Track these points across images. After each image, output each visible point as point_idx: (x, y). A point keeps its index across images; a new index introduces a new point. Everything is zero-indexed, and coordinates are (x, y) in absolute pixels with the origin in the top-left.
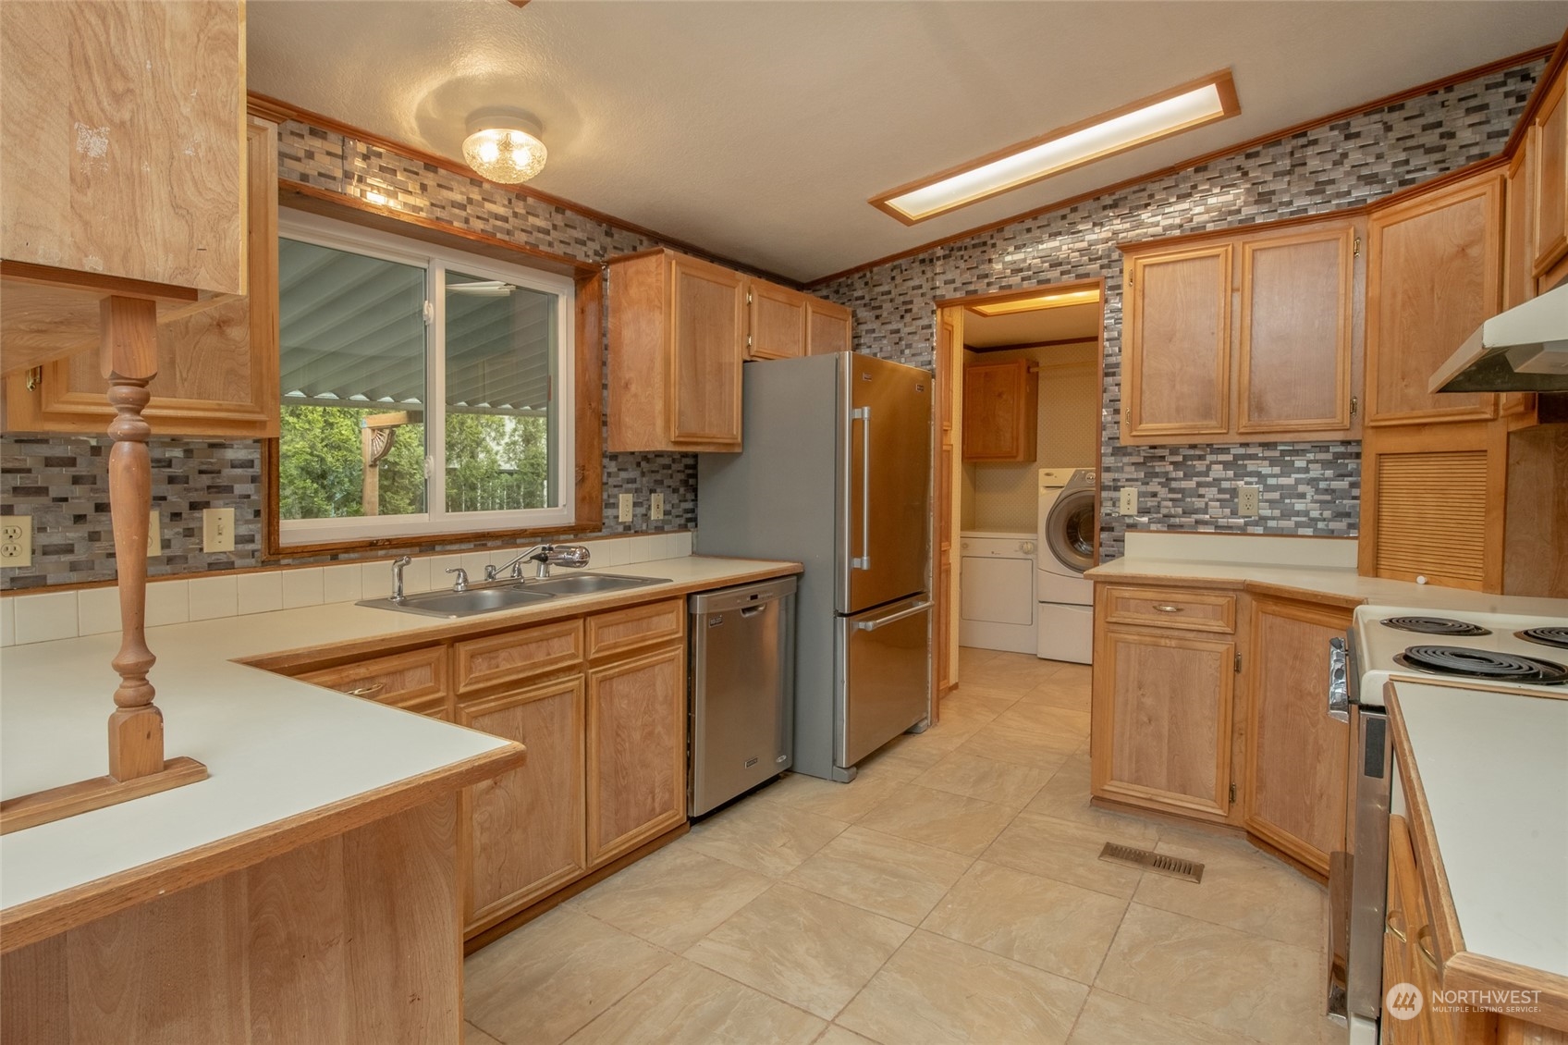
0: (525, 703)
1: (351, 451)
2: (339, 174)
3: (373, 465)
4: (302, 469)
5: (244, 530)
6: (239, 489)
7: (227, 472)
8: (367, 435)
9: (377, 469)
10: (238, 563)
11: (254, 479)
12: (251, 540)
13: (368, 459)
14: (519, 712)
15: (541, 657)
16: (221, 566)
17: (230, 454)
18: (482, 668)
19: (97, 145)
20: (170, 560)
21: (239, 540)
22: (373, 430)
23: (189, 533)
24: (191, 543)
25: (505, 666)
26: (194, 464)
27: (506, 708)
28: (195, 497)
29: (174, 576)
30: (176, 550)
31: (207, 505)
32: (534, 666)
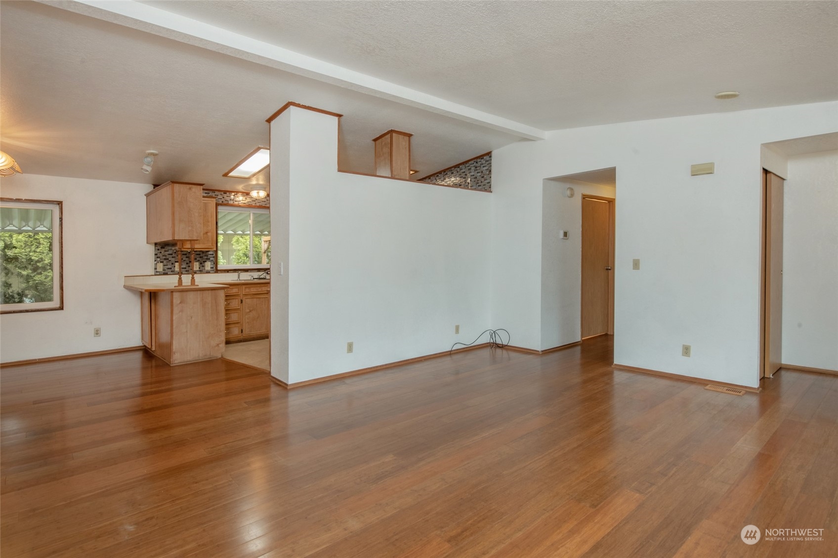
0: (257, 298)
1: (258, 248)
2: (229, 200)
3: (265, 253)
4: (244, 254)
5: (212, 266)
6: (211, 259)
7: (209, 256)
8: (263, 243)
9: (266, 254)
10: (211, 272)
11: (214, 257)
12: (213, 268)
13: (263, 251)
14: (255, 299)
15: (260, 290)
16: (208, 272)
17: (210, 253)
18: (247, 290)
19: (190, 228)
20: (200, 271)
21: (211, 268)
22: (264, 241)
23: (203, 266)
24: (203, 268)
25: (252, 291)
26: (204, 254)
27: (252, 298)
28: (204, 260)
29: (201, 273)
30: (201, 269)
31: (206, 262)
32: (258, 291)
